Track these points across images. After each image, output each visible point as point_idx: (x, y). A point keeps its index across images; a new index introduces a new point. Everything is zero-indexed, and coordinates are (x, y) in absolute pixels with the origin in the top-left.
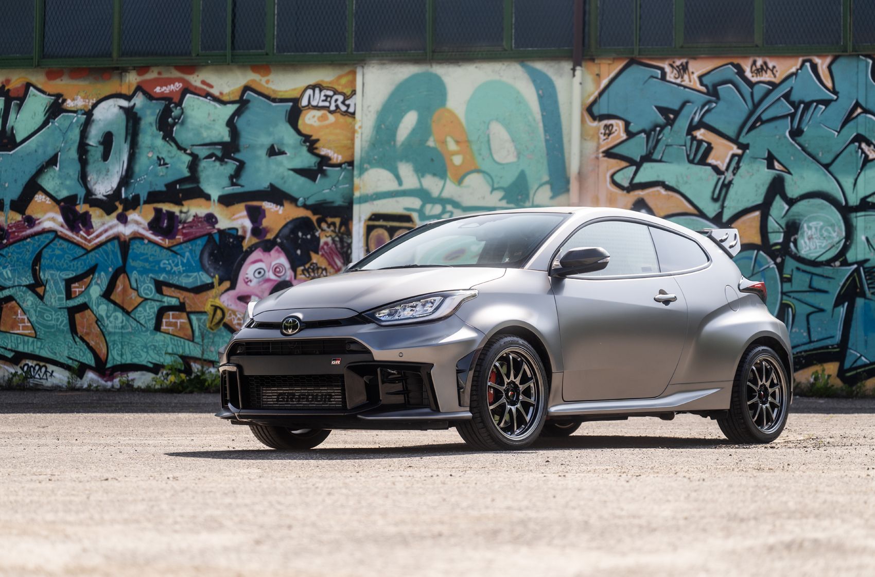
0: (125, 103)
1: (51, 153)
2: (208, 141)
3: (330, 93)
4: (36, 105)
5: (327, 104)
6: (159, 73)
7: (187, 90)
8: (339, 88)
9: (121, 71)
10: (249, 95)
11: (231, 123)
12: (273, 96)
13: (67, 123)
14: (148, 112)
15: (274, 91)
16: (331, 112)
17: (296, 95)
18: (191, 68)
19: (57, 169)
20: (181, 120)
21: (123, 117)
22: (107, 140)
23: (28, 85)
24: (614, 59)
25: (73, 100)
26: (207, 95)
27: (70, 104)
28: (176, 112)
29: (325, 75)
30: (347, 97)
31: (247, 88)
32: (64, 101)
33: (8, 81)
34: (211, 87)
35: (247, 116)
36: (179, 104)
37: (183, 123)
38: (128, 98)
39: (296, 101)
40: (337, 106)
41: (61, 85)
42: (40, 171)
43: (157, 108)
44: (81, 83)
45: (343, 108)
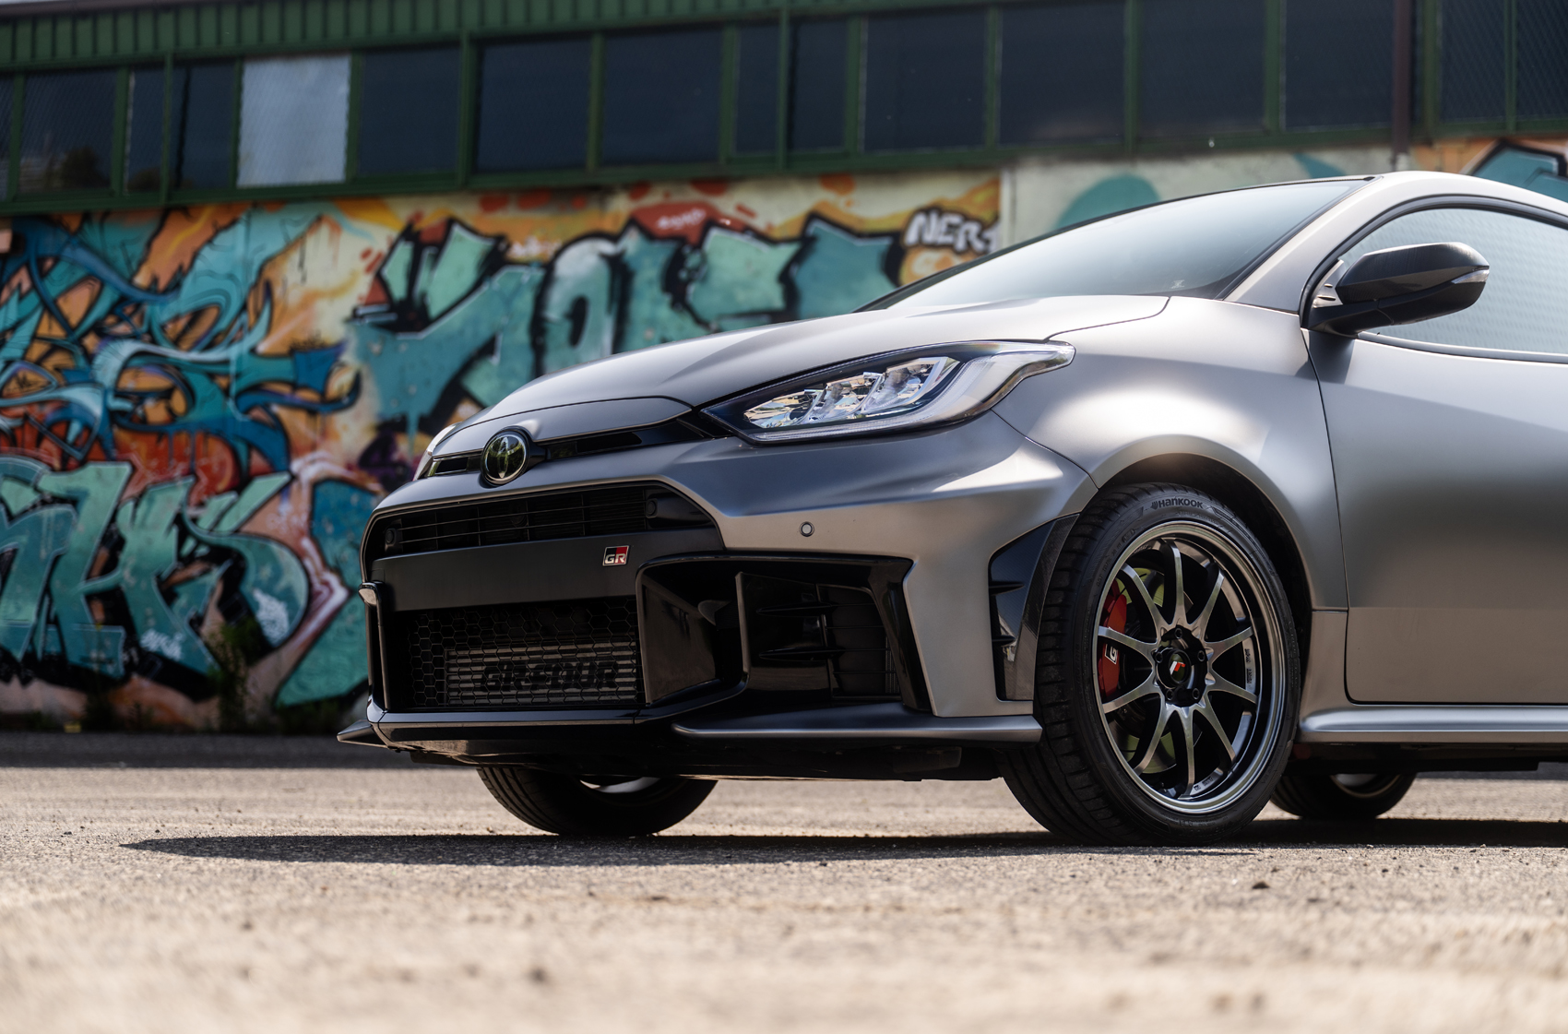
0: (607, 248)
1: (484, 333)
2: (746, 307)
3: (955, 219)
4: (464, 253)
5: (949, 239)
6: (667, 195)
7: (711, 222)
8: (973, 211)
9: (600, 192)
10: (817, 227)
11: (785, 278)
12: (858, 227)
13: (512, 284)
14: (647, 262)
15: (861, 220)
16: (959, 253)
17: (896, 224)
18: (718, 184)
19: (495, 360)
20: (700, 274)
21: (604, 272)
22: (578, 312)
23: (450, 222)
24: (1474, 141)
25: (524, 243)
26: (745, 229)
27: (518, 251)
28: (693, 260)
29: (947, 189)
30: (985, 226)
31: (813, 216)
32: (509, 246)
33: (418, 216)
34: (751, 214)
35: (814, 263)
36: (699, 246)
37: (704, 280)
38: (614, 238)
39: (897, 236)
40: (969, 244)
41: (504, 220)
42: (468, 366)
43: (662, 253)
44: (537, 217)
45: (979, 245)
